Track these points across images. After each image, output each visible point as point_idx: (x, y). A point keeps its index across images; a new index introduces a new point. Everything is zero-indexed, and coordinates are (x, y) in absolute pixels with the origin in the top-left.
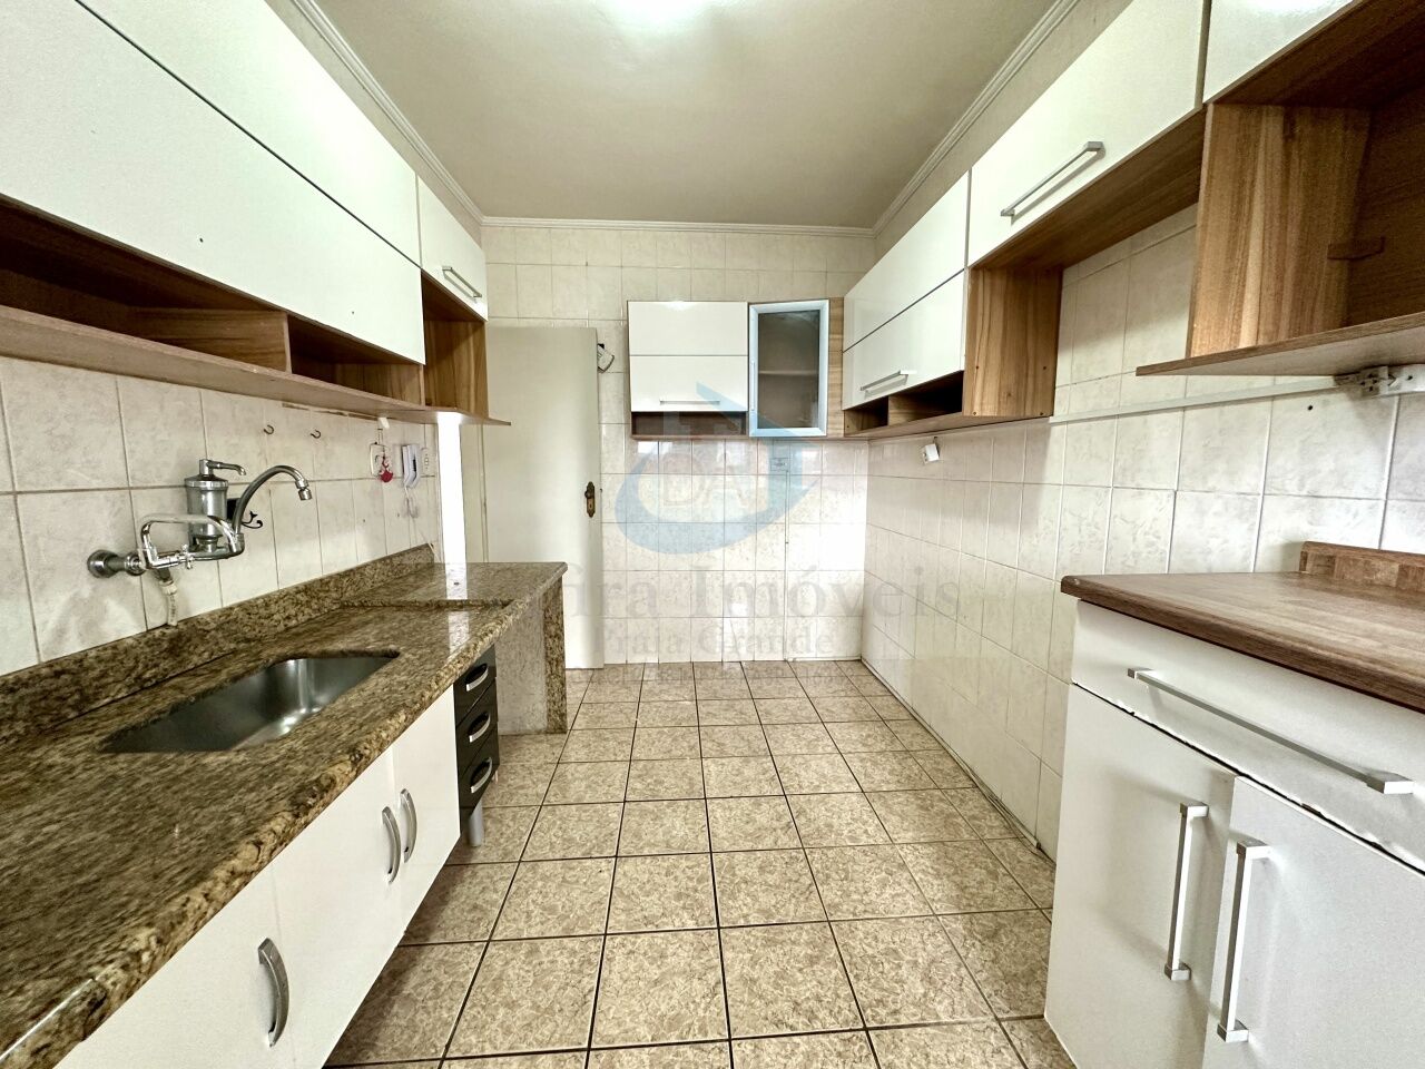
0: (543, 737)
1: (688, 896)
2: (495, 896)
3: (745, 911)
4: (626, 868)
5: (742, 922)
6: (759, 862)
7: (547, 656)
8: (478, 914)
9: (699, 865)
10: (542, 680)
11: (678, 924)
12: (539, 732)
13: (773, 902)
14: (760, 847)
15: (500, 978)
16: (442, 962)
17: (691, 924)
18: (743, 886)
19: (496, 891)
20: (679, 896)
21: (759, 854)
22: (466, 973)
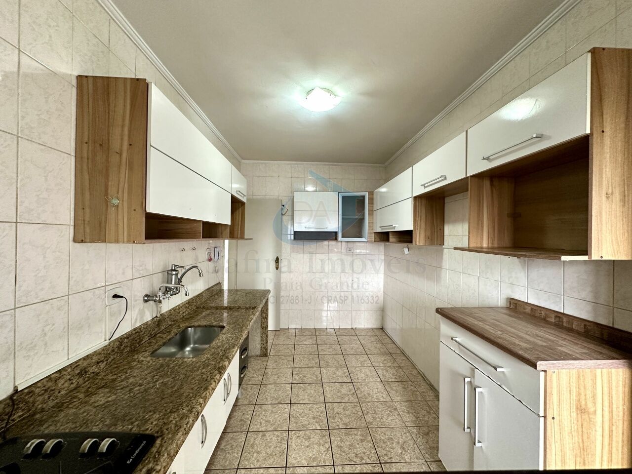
0: (258, 358)
1: (317, 418)
2: (248, 417)
3: (338, 424)
4: (294, 407)
5: (337, 427)
6: (343, 407)
7: (261, 326)
8: (242, 422)
9: (321, 407)
10: (259, 335)
11: (314, 428)
12: (257, 356)
13: (348, 421)
14: (343, 401)
15: (253, 444)
16: (232, 438)
17: (319, 428)
18: (337, 415)
19: (248, 414)
20: (314, 418)
21: (343, 404)
22: (241, 442)
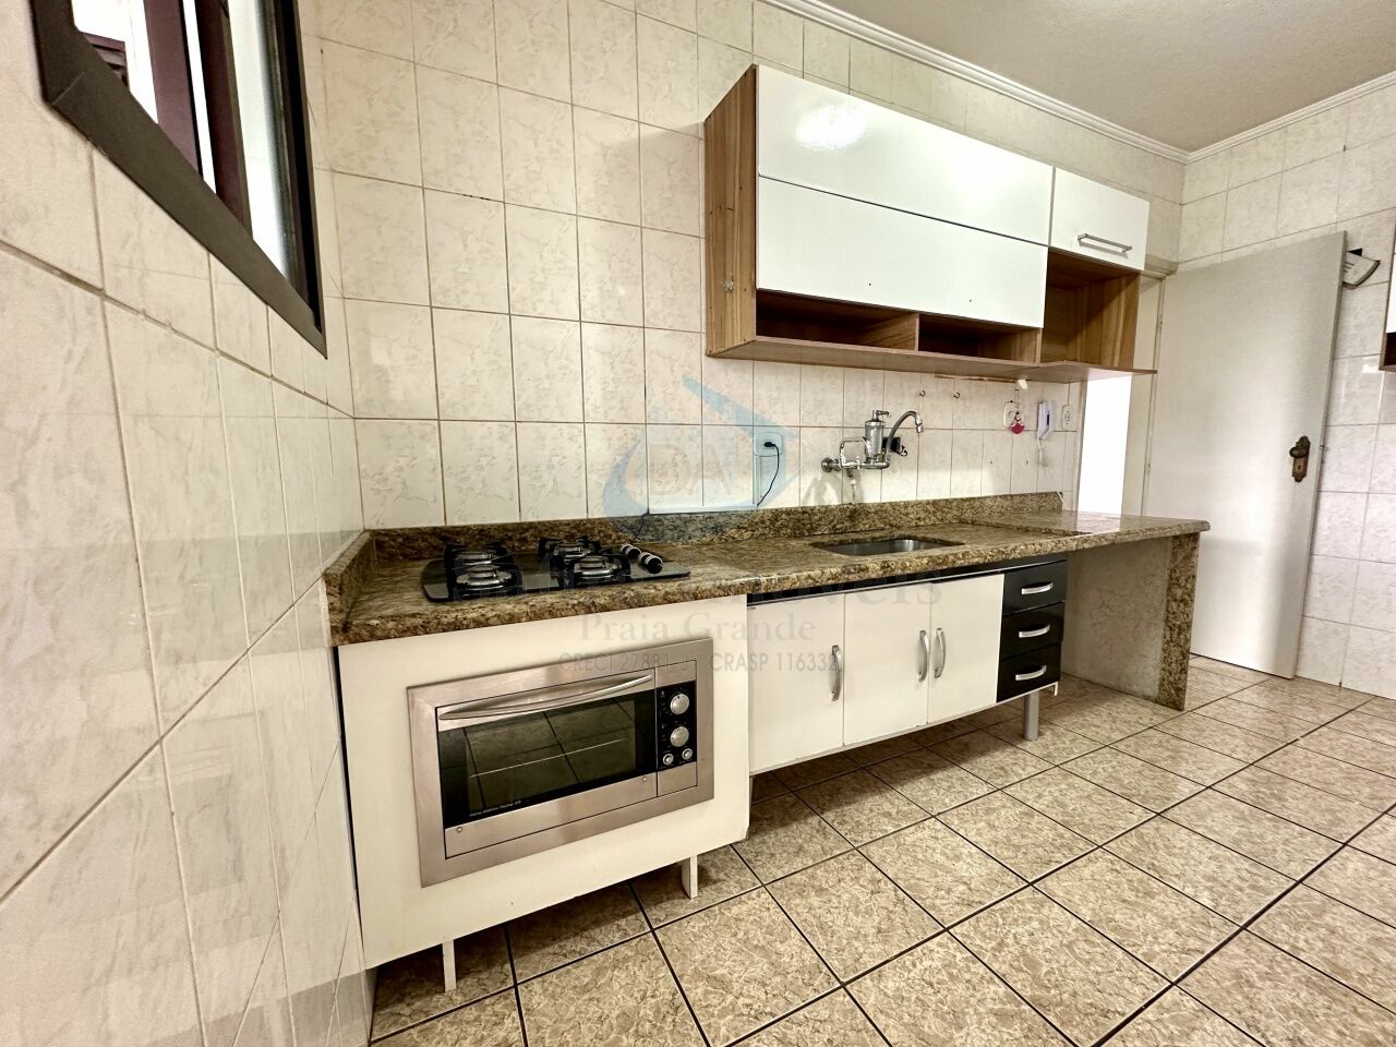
1: (1225, 886)
2: (1021, 772)
3: (1302, 945)
4: (1163, 826)
7: (1167, 620)
9: (1268, 879)
10: (1158, 644)
11: (1189, 892)
12: (1147, 698)
13: (1363, 972)
15: (994, 810)
17: (1206, 902)
18: (1323, 931)
19: (1024, 769)
20: (1211, 879)
22: (972, 793)
